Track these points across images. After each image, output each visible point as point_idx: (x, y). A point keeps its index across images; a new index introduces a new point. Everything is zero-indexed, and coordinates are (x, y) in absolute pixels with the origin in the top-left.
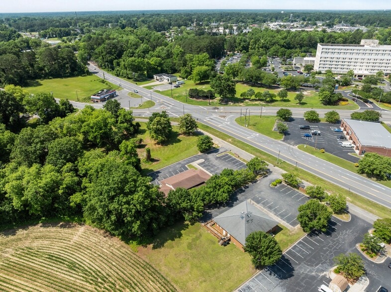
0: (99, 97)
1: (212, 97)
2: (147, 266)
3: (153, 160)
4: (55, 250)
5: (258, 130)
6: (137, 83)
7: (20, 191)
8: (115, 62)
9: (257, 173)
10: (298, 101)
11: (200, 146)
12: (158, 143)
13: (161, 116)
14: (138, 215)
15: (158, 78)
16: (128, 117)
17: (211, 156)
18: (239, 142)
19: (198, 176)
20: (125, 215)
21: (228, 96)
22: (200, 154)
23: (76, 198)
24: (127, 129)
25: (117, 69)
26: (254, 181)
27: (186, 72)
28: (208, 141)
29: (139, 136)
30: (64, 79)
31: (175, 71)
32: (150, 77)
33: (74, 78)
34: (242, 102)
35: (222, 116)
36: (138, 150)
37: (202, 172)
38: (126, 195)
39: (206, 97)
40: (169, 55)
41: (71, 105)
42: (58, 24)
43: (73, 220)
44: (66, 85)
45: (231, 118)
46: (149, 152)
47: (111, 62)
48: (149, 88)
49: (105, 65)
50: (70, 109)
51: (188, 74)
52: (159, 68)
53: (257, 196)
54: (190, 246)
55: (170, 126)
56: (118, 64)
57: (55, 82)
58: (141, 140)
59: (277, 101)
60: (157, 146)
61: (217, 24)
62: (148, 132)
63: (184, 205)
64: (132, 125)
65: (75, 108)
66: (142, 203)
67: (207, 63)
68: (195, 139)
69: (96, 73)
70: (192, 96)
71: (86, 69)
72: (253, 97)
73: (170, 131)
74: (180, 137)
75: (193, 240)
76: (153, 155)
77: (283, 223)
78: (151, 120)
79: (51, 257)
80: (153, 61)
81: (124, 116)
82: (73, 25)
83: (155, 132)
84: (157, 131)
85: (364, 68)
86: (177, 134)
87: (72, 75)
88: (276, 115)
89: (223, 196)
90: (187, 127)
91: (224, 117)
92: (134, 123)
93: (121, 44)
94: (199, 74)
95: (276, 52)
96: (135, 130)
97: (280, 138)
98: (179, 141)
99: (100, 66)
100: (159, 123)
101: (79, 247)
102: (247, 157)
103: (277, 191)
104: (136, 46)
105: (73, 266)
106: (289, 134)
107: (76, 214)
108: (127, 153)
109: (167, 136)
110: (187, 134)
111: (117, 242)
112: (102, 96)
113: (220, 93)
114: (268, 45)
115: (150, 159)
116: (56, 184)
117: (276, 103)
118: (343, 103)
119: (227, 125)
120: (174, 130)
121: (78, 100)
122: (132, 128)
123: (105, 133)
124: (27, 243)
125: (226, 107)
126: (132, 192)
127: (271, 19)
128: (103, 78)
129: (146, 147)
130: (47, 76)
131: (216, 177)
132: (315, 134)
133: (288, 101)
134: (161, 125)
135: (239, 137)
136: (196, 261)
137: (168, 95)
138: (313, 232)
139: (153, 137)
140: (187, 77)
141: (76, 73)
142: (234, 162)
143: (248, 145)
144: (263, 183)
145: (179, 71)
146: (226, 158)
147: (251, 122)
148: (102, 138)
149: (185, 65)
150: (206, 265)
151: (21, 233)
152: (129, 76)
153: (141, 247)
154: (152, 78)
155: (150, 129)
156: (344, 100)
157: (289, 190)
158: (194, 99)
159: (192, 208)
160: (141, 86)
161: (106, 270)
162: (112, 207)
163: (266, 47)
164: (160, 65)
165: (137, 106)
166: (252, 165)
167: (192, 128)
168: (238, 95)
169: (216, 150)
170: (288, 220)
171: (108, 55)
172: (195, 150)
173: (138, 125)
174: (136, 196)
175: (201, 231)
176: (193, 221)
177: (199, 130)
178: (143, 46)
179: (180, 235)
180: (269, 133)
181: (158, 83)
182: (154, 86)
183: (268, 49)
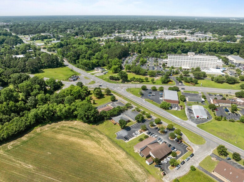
0: (72, 79)
1: (118, 80)
2: (95, 129)
3: (95, 104)
4: (70, 126)
5: (133, 94)
6: (87, 71)
7: (61, 110)
8: (77, 61)
9: (128, 107)
10: (152, 82)
11: (111, 99)
12: (97, 98)
13: (98, 89)
14: (93, 116)
15: (97, 69)
16: (86, 89)
17: (115, 103)
18: (125, 98)
19: (109, 108)
20: (89, 116)
21: (125, 79)
22: (111, 102)
23: (76, 112)
24: (86, 93)
25: (78, 64)
26: (127, 110)
27: (109, 67)
28: (114, 97)
29: (90, 96)
30: (53, 69)
31: (104, 65)
32: (93, 69)
33: (58, 68)
34: (130, 82)
35: (121, 88)
36: (91, 100)
37: (111, 107)
38: (90, 111)
39: (116, 80)
40: (102, 58)
41: (62, 83)
42: (39, 30)
43: (73, 120)
44: (56, 72)
45: (124, 89)
46: (94, 101)
47: (75, 61)
48: (93, 74)
49: (71, 62)
50: (61, 84)
51: (110, 68)
52: (97, 64)
53: (127, 114)
54: (106, 125)
55: (101, 92)
56: (78, 62)
57: (50, 70)
58: (91, 97)
59: (144, 81)
60: (97, 99)
61: (129, 31)
62: (93, 94)
63: (104, 115)
64: (87, 91)
65: (63, 84)
66: (93, 113)
67: (118, 63)
68: (110, 97)
69: (68, 65)
70: (111, 79)
71: (63, 64)
72: (135, 80)
73: (101, 94)
74: (105, 96)
75: (107, 124)
76: (96, 102)
77: (131, 119)
78: (95, 90)
79: (69, 127)
80: (94, 61)
81: (85, 88)
82: (47, 30)
83: (96, 94)
84: (97, 94)
85: (188, 65)
86: (104, 95)
87: (57, 67)
88: (141, 88)
89: (116, 113)
90: (107, 93)
91: (122, 88)
92: (88, 91)
93: (79, 51)
94: (114, 69)
95: (153, 55)
96: (89, 93)
97: (140, 96)
98: (104, 97)
99: (69, 62)
100: (97, 91)
101: (76, 125)
102: (126, 102)
103: (133, 112)
104: (86, 52)
105: (76, 129)
106: (144, 95)
107: (75, 117)
108: (88, 101)
109: (100, 96)
110: (107, 95)
111: (86, 124)
112: (74, 79)
113: (122, 78)
114: (150, 51)
115: (94, 103)
116: (70, 109)
117: (144, 82)
118: (170, 82)
119: (122, 92)
120: (103, 93)
121: (63, 80)
122: (87, 93)
123: (79, 95)
124: (62, 125)
125: (124, 84)
126: (91, 110)
127: (161, 28)
128: (71, 69)
129: (93, 99)
130: (46, 67)
131: (114, 108)
132: (153, 95)
133: (149, 81)
134: (98, 92)
135: (125, 96)
136: (107, 128)
137: (100, 78)
138: (139, 122)
139: (95, 96)
140: (109, 69)
141: (59, 66)
142: (122, 104)
143: (128, 99)
144: (130, 110)
145: (106, 66)
146: (120, 103)
147: (132, 90)
148: (78, 96)
149: (108, 63)
150: (109, 128)
151: (59, 123)
152: (84, 68)
153: (93, 125)
154: (94, 69)
155: (94, 93)
156: (171, 81)
157: (137, 112)
158: (112, 80)
159: (107, 116)
160: (89, 73)
161: (84, 129)
162: (86, 113)
163: (149, 51)
164: (98, 63)
165: (88, 83)
166: (127, 105)
167: (109, 93)
168: (129, 79)
169: (117, 101)
170: (133, 120)
171: (73, 57)
172: (110, 100)
173: (90, 91)
174: (92, 111)
175: (109, 122)
176: (107, 119)
177: (112, 93)
178: (89, 52)
179: (103, 123)
180: (137, 95)
181: (96, 72)
182: (95, 73)
183: (150, 52)
